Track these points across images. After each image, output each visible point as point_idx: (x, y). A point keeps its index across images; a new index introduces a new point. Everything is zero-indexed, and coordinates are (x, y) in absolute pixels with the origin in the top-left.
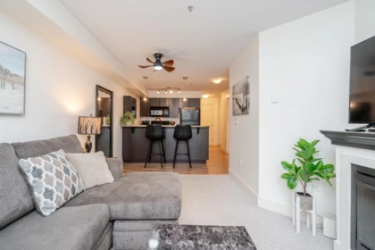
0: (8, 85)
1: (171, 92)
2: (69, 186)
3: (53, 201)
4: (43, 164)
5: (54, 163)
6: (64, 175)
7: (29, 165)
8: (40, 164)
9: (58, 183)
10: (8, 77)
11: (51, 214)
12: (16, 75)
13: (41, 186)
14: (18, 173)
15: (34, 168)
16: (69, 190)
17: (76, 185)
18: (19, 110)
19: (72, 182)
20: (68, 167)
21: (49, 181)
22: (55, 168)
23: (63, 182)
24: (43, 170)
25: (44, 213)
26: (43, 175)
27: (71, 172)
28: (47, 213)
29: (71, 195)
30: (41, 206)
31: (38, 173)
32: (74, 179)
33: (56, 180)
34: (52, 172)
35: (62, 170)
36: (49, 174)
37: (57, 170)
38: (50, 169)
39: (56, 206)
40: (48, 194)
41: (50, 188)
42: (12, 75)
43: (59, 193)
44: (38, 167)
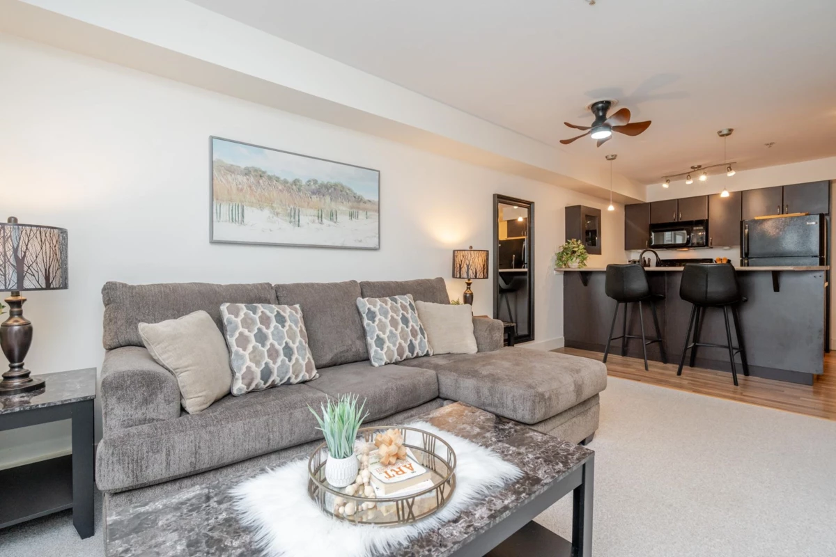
0: (362, 215)
1: (703, 178)
2: (405, 340)
3: (383, 352)
4: (378, 307)
5: (391, 308)
6: (401, 325)
7: (365, 305)
8: (375, 306)
9: (391, 332)
10: (362, 205)
11: (380, 366)
12: (369, 201)
13: (374, 332)
14: (355, 312)
15: (369, 309)
16: (406, 346)
17: (416, 343)
18: (373, 243)
19: (411, 337)
20: (409, 316)
21: (382, 327)
22: (391, 313)
23: (398, 333)
24: (378, 313)
25: (373, 363)
26: (377, 319)
27: (411, 323)
28: (376, 364)
29: (407, 354)
30: (372, 354)
31: (372, 316)
32: (414, 334)
33: (389, 328)
34: (386, 318)
35: (399, 319)
36: (383, 319)
37: (392, 317)
38: (385, 314)
39: (385, 359)
40: (380, 343)
41: (382, 336)
42: (365, 202)
43: (391, 345)
44: (373, 309)
